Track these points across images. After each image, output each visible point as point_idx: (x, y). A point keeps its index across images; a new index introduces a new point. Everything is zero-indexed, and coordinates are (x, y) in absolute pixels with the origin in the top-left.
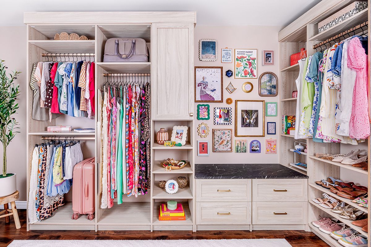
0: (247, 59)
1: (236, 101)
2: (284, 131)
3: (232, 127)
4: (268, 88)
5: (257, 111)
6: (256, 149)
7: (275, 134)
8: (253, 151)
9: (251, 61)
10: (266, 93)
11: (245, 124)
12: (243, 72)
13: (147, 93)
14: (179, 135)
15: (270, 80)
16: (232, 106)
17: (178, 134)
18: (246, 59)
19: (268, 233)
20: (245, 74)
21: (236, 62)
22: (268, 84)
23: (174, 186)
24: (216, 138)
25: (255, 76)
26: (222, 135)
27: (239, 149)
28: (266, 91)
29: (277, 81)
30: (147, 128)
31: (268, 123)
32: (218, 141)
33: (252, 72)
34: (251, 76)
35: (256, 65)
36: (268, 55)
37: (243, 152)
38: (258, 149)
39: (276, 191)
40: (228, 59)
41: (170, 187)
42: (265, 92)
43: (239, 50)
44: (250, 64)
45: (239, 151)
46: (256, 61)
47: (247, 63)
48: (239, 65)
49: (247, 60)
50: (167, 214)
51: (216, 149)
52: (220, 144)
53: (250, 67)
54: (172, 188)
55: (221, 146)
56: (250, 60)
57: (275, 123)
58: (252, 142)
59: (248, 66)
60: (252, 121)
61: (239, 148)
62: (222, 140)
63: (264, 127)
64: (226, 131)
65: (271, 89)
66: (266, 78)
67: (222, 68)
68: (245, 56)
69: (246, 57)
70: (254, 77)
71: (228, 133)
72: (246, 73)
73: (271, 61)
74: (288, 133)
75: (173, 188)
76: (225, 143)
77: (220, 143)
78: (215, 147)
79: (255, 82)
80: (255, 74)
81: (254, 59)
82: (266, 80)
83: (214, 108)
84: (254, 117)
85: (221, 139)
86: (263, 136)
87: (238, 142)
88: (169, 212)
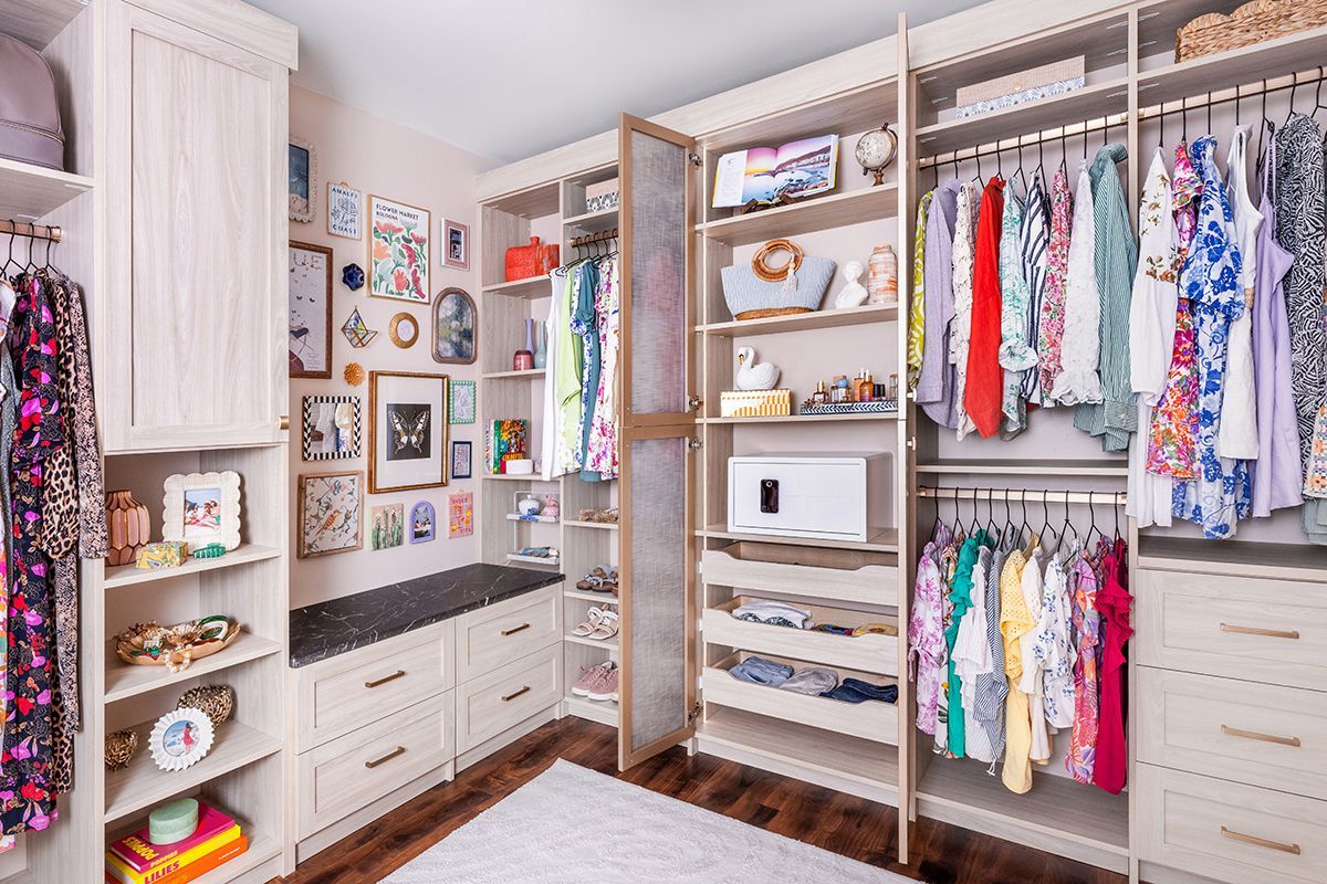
0: (403, 237)
1: (374, 376)
2: (492, 465)
3: (361, 464)
4: (455, 338)
5: (427, 408)
6: (424, 529)
7: (469, 477)
8: (418, 535)
9: (413, 245)
10: (450, 353)
11: (398, 453)
12: (392, 278)
13: (66, 322)
14: (201, 512)
15: (459, 315)
16: (362, 391)
17: (193, 507)
18: (399, 235)
19: (492, 762)
20: (399, 286)
21: (375, 239)
22: (455, 324)
23: (191, 734)
24: (313, 508)
25: (423, 297)
26: (331, 495)
27: (381, 539)
28: (448, 346)
29: (475, 319)
30: (67, 493)
31: (455, 443)
32: (317, 516)
33: (416, 281)
34: (413, 294)
35: (426, 262)
36: (455, 237)
37: (392, 545)
38: (428, 527)
39: (508, 633)
40: (349, 227)
41: (174, 743)
42: (447, 350)
43: (383, 203)
44: (412, 256)
45: (382, 546)
46: (426, 246)
47: (404, 251)
48: (382, 253)
49: (402, 242)
50: (165, 865)
51: (310, 546)
52: (325, 527)
53: (411, 264)
54: (182, 745)
55: (328, 533)
56: (411, 241)
57: (470, 443)
58: (416, 510)
59: (406, 262)
60: (414, 439)
61: (382, 534)
62: (329, 513)
63: (444, 455)
64: (345, 480)
65: (461, 342)
66: (449, 307)
67: (329, 252)
68: (398, 225)
69: (400, 230)
70: (421, 300)
71: (351, 487)
72: (401, 284)
73: (462, 256)
74: (502, 470)
75: (188, 740)
76: (340, 520)
77: (323, 522)
78: (309, 540)
79: (424, 315)
80: (425, 292)
81: (420, 241)
82: (449, 313)
83: (305, 400)
84: (420, 427)
85: (327, 508)
86: (442, 484)
87: (379, 515)
88: (172, 855)
